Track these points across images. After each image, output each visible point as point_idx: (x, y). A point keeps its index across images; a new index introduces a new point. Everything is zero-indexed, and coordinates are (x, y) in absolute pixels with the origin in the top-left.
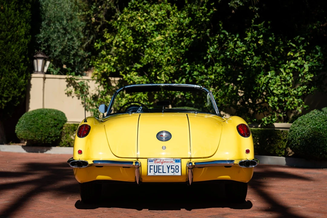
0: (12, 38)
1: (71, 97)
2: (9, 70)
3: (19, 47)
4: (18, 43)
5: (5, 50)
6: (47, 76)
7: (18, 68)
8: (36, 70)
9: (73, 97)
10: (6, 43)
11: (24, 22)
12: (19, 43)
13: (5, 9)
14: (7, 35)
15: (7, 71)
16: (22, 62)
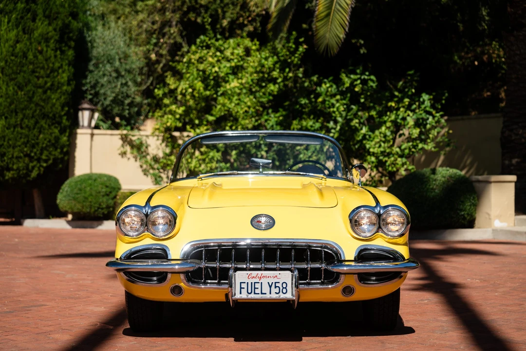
0: (52, 85)
1: (125, 159)
2: (49, 125)
3: (61, 97)
4: (59, 91)
5: (44, 101)
6: (96, 131)
7: (60, 123)
9: (129, 159)
10: (45, 92)
11: (66, 65)
12: (61, 92)
13: (42, 50)
14: (46, 83)
15: (47, 126)
16: (65, 115)
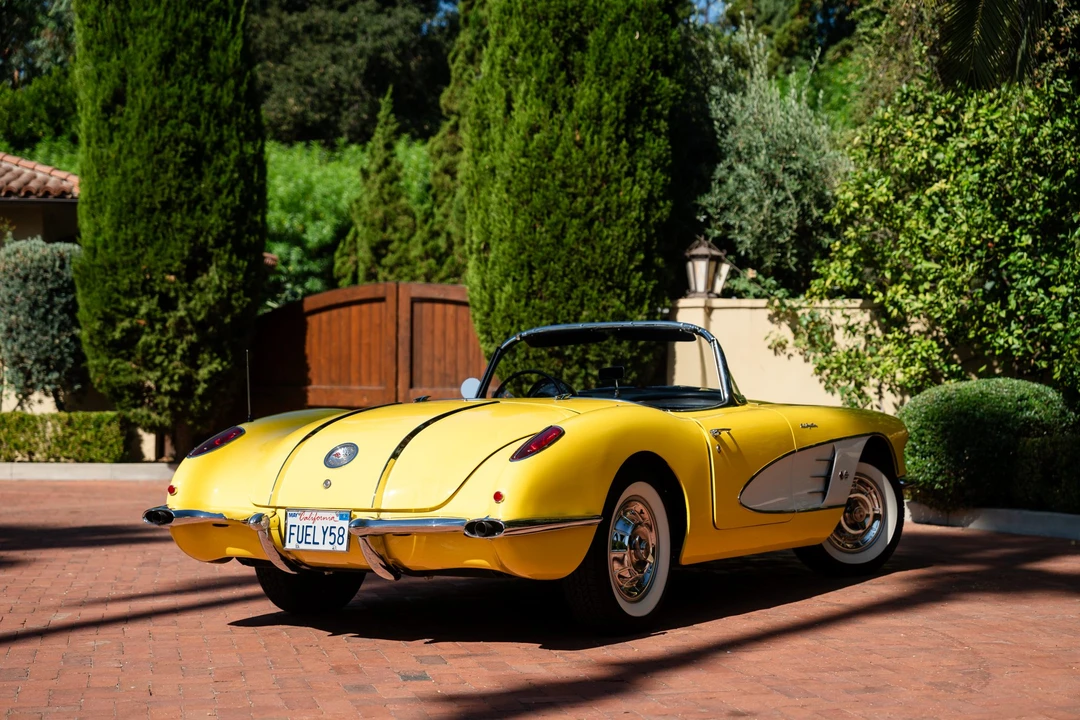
0: (607, 209)
1: (783, 357)
2: (600, 291)
3: (625, 233)
4: (621, 221)
5: (586, 241)
6: (717, 302)
7: (625, 287)
8: (693, 288)
9: (790, 356)
10: (589, 225)
11: (644, 169)
12: (625, 223)
13: (583, 140)
14: (590, 206)
15: (595, 294)
16: (637, 269)
